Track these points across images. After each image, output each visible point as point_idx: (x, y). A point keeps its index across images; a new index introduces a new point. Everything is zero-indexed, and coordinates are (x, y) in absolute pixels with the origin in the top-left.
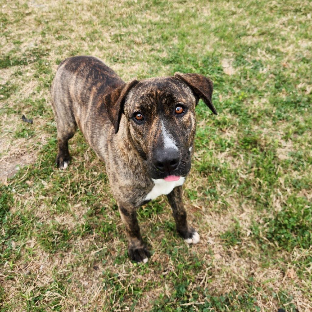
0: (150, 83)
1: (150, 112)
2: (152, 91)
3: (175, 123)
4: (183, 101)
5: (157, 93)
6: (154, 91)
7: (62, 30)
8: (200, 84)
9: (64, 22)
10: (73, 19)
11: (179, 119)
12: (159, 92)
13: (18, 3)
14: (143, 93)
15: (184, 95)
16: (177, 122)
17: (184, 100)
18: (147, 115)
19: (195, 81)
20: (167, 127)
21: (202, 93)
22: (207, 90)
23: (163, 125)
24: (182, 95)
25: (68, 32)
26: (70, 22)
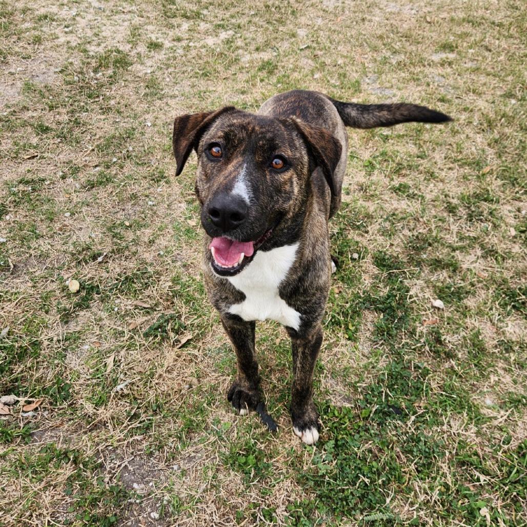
0: (250, 115)
1: (235, 147)
2: (249, 123)
3: (265, 176)
4: (287, 153)
5: (253, 129)
6: (252, 126)
7: (410, 167)
8: (323, 143)
9: (420, 146)
10: (441, 145)
11: (273, 175)
12: (257, 128)
13: (345, 76)
14: (235, 121)
15: (292, 146)
16: (268, 177)
17: (290, 153)
18: (229, 150)
19: (316, 137)
20: (249, 174)
21: (322, 157)
22: (332, 155)
23: (244, 170)
24: (289, 145)
25: (422, 177)
26: (434, 150)
